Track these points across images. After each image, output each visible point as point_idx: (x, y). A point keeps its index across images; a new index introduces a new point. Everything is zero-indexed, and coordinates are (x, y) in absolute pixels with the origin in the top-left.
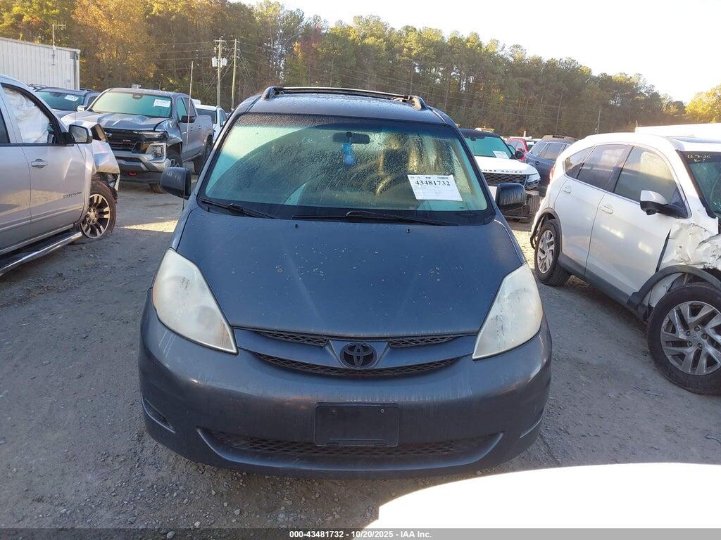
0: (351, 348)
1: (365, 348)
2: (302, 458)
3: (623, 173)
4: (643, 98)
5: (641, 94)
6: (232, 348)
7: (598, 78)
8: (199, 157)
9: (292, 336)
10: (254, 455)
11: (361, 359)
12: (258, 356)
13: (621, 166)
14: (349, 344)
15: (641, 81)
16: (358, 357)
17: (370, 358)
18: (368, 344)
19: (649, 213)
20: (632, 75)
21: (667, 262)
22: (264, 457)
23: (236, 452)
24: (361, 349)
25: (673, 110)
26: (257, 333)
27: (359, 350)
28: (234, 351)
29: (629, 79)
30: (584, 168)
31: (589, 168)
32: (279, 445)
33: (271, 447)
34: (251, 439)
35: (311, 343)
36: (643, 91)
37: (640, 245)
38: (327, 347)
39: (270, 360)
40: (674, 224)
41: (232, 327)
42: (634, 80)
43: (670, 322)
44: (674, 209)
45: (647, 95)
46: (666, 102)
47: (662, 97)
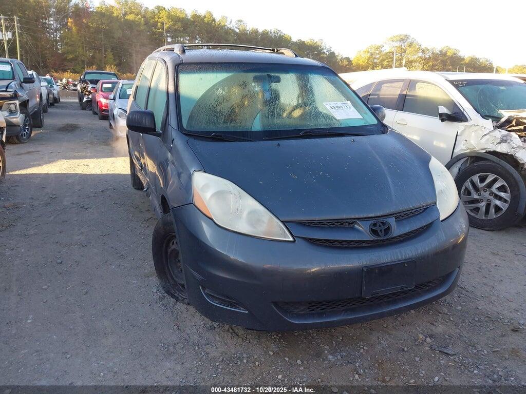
0: (375, 225)
1: (383, 224)
2: (346, 311)
3: (407, 97)
4: (325, 56)
5: (324, 52)
6: (289, 238)
7: (296, 42)
8: (36, 112)
9: (328, 223)
10: (312, 316)
11: (383, 231)
12: (310, 241)
13: (405, 93)
14: (372, 222)
15: (323, 44)
16: (381, 231)
17: (388, 230)
18: (384, 220)
19: (443, 120)
20: (317, 41)
21: (458, 151)
22: (320, 315)
23: (299, 316)
24: (381, 225)
25: (345, 63)
26: (302, 224)
27: (380, 226)
28: (291, 239)
29: (316, 43)
30: (370, 97)
31: (377, 97)
32: (329, 304)
33: (323, 307)
34: (309, 304)
35: (343, 226)
36: (325, 51)
37: (435, 143)
38: (356, 226)
39: (318, 243)
40: (459, 126)
41: (283, 222)
42: (319, 43)
43: (466, 188)
44: (456, 116)
45: (328, 54)
46: (339, 58)
47: (336, 54)
